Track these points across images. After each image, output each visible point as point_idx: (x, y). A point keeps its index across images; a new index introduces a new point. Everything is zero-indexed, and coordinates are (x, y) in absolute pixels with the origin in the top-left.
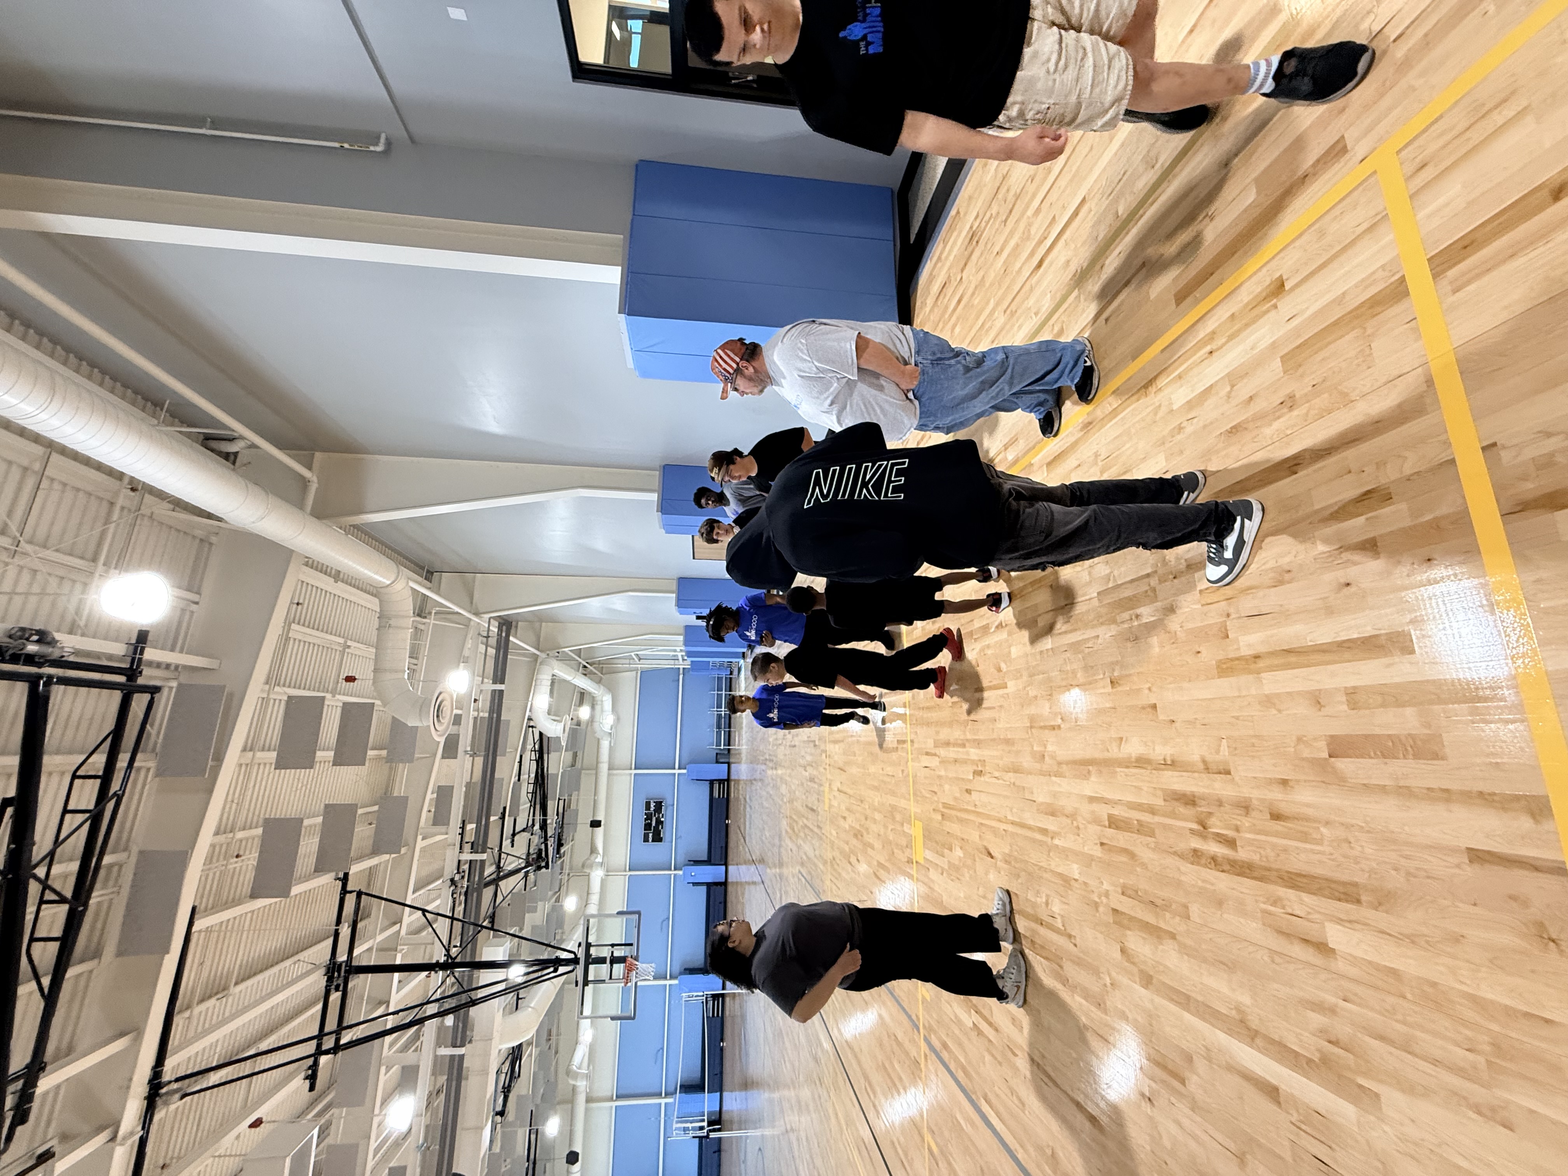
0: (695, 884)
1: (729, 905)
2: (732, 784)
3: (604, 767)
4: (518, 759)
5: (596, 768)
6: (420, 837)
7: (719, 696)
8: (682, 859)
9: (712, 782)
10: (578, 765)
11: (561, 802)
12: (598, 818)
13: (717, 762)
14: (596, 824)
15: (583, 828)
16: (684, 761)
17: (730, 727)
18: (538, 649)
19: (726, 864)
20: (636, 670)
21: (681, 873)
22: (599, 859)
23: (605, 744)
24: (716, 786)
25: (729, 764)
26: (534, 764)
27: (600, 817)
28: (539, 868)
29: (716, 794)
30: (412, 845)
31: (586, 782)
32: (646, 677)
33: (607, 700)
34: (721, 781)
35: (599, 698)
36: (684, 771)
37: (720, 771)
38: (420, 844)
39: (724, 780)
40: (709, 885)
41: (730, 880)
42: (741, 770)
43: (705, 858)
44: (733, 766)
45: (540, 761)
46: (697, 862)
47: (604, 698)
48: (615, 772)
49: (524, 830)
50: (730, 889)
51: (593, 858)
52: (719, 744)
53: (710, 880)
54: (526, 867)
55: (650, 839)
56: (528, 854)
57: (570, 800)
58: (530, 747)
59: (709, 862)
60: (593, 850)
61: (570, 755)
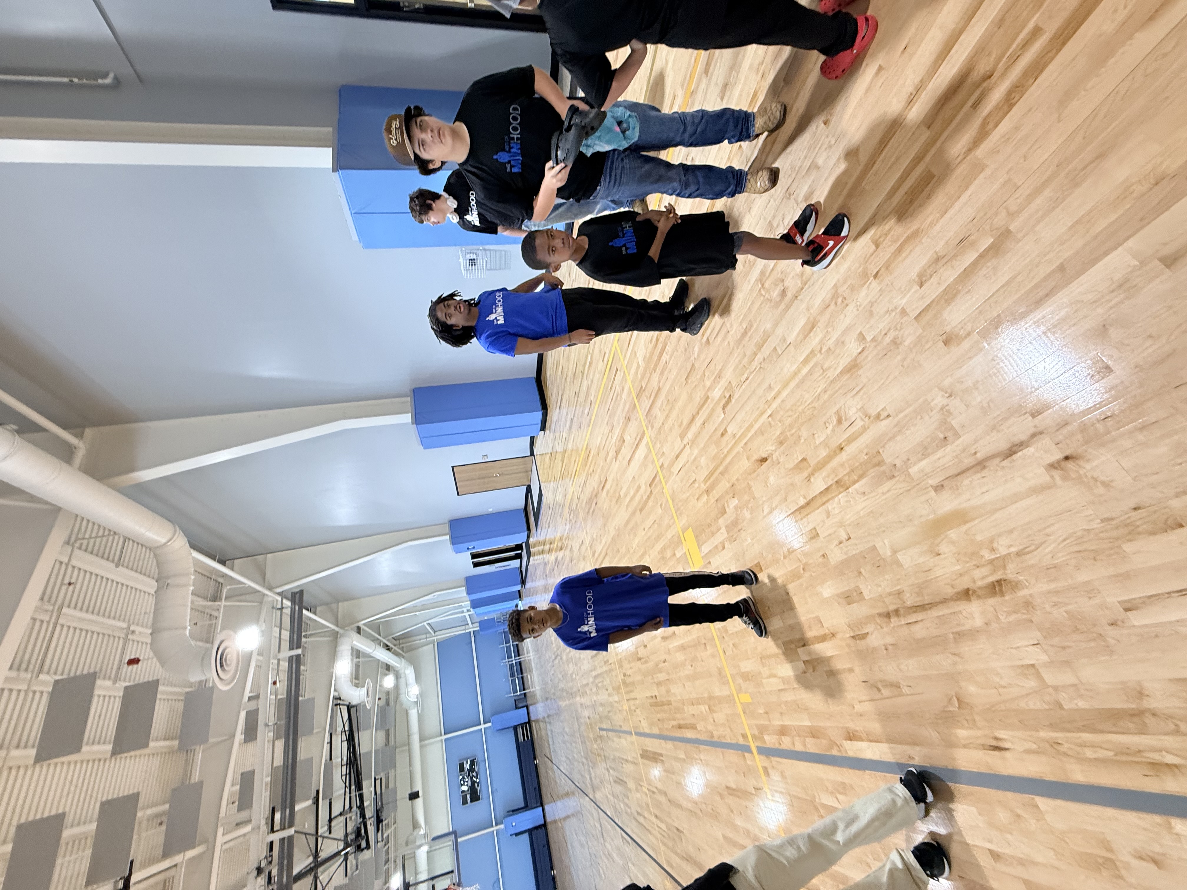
0: (517, 834)
1: (553, 846)
2: (533, 724)
3: (415, 738)
4: (327, 739)
5: (408, 743)
6: (220, 831)
7: (508, 648)
8: (501, 813)
9: (515, 728)
10: (392, 743)
11: (378, 782)
12: (415, 790)
13: (517, 708)
14: (414, 796)
15: (403, 802)
16: (488, 713)
17: (522, 673)
18: (337, 626)
19: (542, 805)
20: (433, 642)
21: (501, 826)
22: (422, 832)
23: (413, 714)
24: (520, 730)
25: (527, 707)
26: (345, 744)
27: (418, 787)
28: (359, 848)
29: (521, 739)
30: (211, 840)
31: (401, 760)
32: (443, 647)
33: (409, 673)
34: (523, 725)
35: (401, 672)
36: (489, 724)
37: (520, 716)
38: (220, 839)
39: (526, 723)
40: (530, 831)
41: (548, 820)
42: (538, 711)
43: (523, 805)
44: (531, 708)
45: (351, 740)
46: (515, 811)
47: (407, 672)
48: (427, 742)
49: (341, 814)
50: (549, 827)
51: (415, 833)
52: (515, 691)
53: (530, 826)
54: (344, 849)
55: (469, 800)
56: (346, 835)
57: (387, 779)
58: (340, 729)
59: (527, 807)
60: (415, 826)
61: (382, 734)
